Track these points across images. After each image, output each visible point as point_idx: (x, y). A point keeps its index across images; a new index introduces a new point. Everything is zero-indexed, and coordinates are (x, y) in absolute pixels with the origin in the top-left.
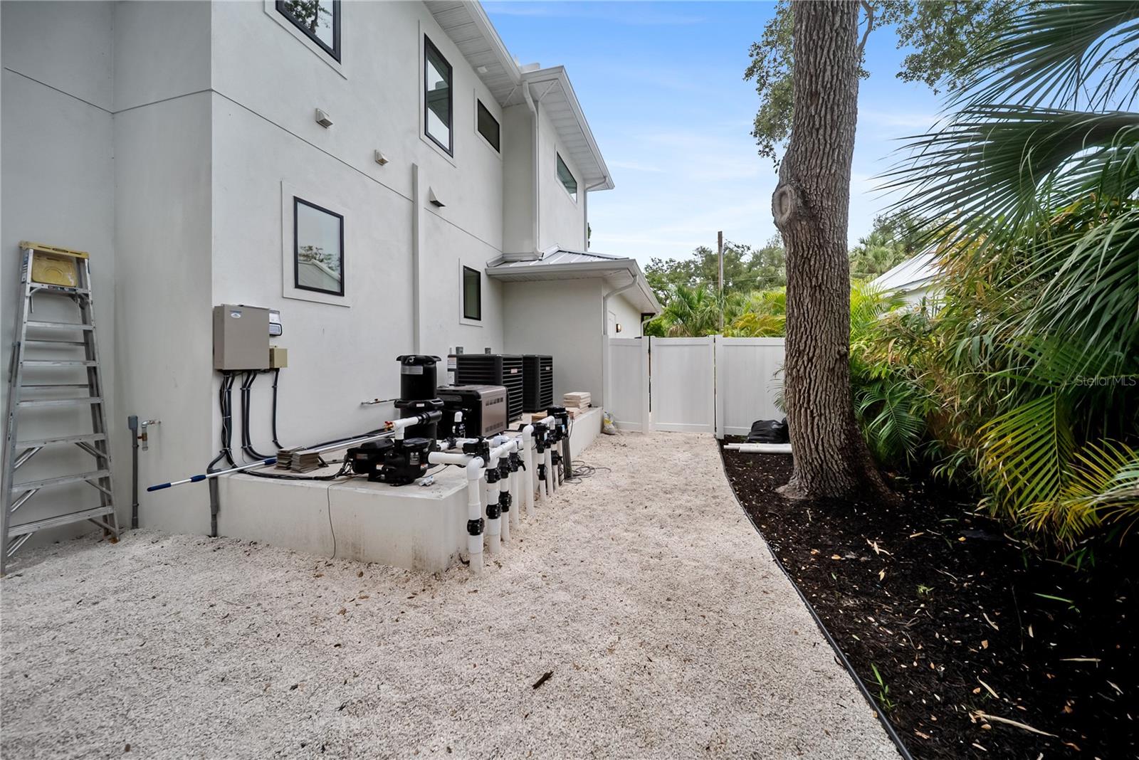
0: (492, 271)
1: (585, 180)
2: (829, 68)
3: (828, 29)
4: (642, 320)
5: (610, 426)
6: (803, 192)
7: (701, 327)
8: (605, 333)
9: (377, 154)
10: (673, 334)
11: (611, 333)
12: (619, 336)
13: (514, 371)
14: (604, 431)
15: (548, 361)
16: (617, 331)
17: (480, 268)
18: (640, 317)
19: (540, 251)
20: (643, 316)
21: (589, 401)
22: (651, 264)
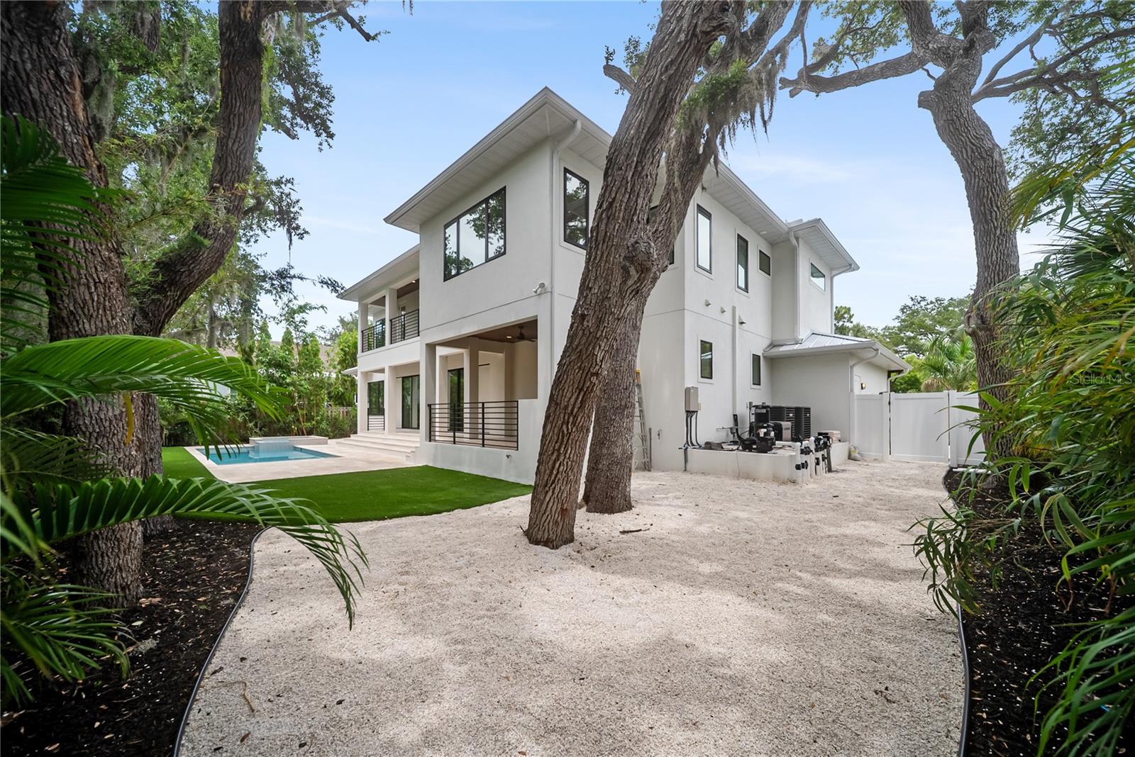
0: (766, 354)
1: (831, 269)
2: (994, 254)
3: (992, 236)
4: (889, 376)
5: (855, 455)
6: (982, 316)
7: (964, 379)
8: (852, 391)
9: (722, 308)
10: (929, 389)
11: (857, 390)
12: (863, 392)
13: (791, 415)
14: (850, 457)
15: (808, 410)
16: (862, 388)
17: (760, 354)
18: (886, 374)
19: (800, 337)
20: (889, 373)
21: (839, 436)
22: (910, 303)
